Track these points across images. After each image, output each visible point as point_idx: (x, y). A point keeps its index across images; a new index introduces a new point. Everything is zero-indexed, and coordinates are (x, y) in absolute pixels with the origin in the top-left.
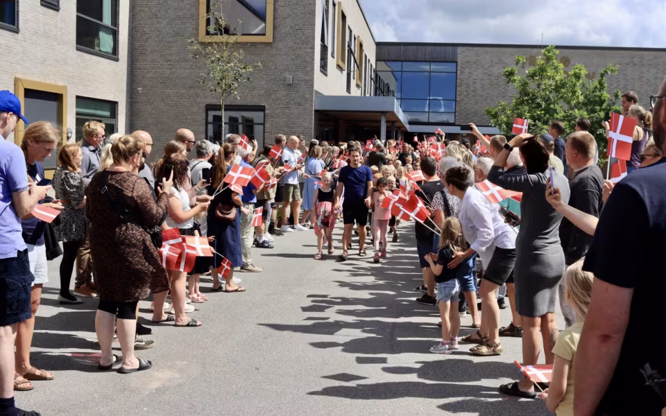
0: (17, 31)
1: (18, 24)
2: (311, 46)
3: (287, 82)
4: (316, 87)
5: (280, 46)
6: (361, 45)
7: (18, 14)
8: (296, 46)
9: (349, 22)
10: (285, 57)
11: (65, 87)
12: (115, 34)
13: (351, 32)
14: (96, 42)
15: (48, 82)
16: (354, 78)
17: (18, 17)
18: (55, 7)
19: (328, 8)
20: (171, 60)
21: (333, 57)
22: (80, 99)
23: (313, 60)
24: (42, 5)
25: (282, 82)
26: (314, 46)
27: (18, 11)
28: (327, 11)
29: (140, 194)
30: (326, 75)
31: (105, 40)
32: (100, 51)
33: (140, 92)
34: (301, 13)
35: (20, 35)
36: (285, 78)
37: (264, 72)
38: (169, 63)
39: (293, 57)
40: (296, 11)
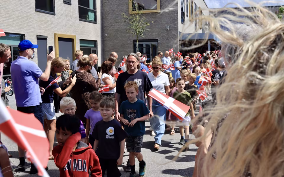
0: (54, 15)
1: (55, 11)
2: (176, 12)
3: (167, 29)
4: (179, 30)
5: (163, 13)
6: (201, 11)
7: (55, 8)
8: (170, 13)
10: (166, 18)
11: (75, 36)
12: (95, 13)
13: (196, 5)
14: (87, 16)
15: (68, 34)
17: (55, 9)
18: (70, 4)
20: (118, 22)
21: (187, 17)
22: (82, 41)
23: (178, 18)
24: (64, 3)
25: (165, 29)
26: (178, 12)
27: (55, 6)
29: (90, 81)
30: (184, 25)
31: (91, 16)
32: (89, 20)
33: (106, 36)
35: (55, 16)
36: (166, 27)
37: (157, 25)
38: (118, 23)
39: (169, 18)
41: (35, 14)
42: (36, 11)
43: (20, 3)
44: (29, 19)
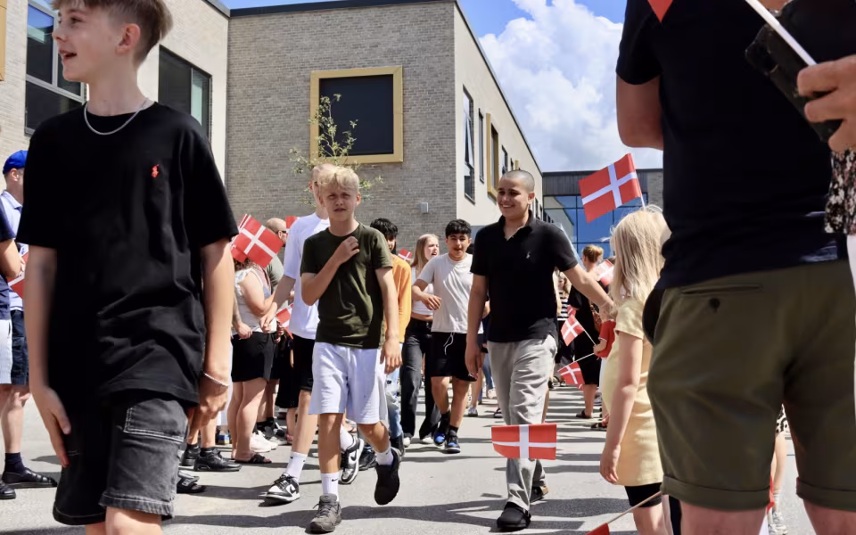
2: (451, 164)
3: (422, 212)
5: (413, 166)
8: (432, 165)
9: (502, 140)
10: (419, 180)
13: (506, 154)
19: (472, 119)
20: (276, 190)
21: (483, 182)
23: (455, 181)
25: (417, 211)
26: (455, 164)
28: (472, 124)
30: (473, 203)
34: (438, 124)
36: (419, 205)
37: (392, 200)
38: (274, 193)
39: (429, 179)
40: (430, 122)
42: (26, 134)
44: (2, 155)
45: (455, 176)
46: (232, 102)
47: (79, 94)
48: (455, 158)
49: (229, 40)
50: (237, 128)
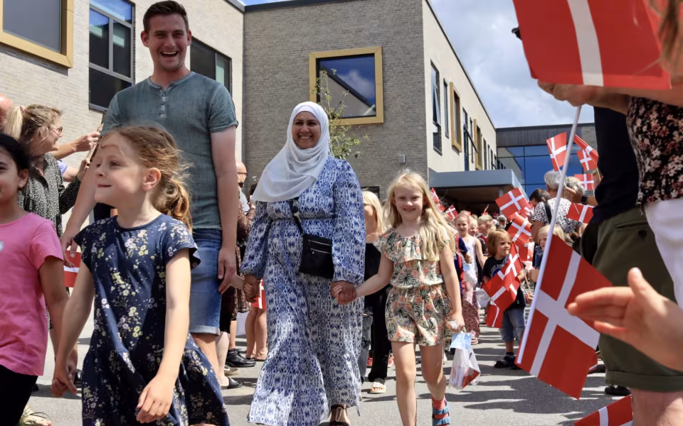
2: (422, 123)
3: (400, 162)
4: (429, 165)
5: (391, 125)
6: (478, 130)
8: (407, 125)
9: (463, 104)
10: (397, 136)
13: (466, 115)
16: (472, 162)
19: (439, 87)
21: (448, 137)
23: (426, 137)
25: (395, 162)
26: (425, 123)
28: (438, 91)
30: (441, 154)
34: (411, 92)
36: (398, 157)
39: (406, 137)
40: (405, 90)
41: (88, 115)
42: (90, 109)
43: (54, 88)
44: (72, 126)
45: (425, 133)
46: (249, 79)
47: (130, 77)
48: (425, 119)
49: (244, 29)
50: (251, 100)
